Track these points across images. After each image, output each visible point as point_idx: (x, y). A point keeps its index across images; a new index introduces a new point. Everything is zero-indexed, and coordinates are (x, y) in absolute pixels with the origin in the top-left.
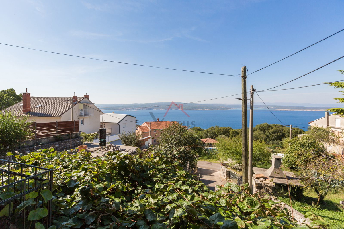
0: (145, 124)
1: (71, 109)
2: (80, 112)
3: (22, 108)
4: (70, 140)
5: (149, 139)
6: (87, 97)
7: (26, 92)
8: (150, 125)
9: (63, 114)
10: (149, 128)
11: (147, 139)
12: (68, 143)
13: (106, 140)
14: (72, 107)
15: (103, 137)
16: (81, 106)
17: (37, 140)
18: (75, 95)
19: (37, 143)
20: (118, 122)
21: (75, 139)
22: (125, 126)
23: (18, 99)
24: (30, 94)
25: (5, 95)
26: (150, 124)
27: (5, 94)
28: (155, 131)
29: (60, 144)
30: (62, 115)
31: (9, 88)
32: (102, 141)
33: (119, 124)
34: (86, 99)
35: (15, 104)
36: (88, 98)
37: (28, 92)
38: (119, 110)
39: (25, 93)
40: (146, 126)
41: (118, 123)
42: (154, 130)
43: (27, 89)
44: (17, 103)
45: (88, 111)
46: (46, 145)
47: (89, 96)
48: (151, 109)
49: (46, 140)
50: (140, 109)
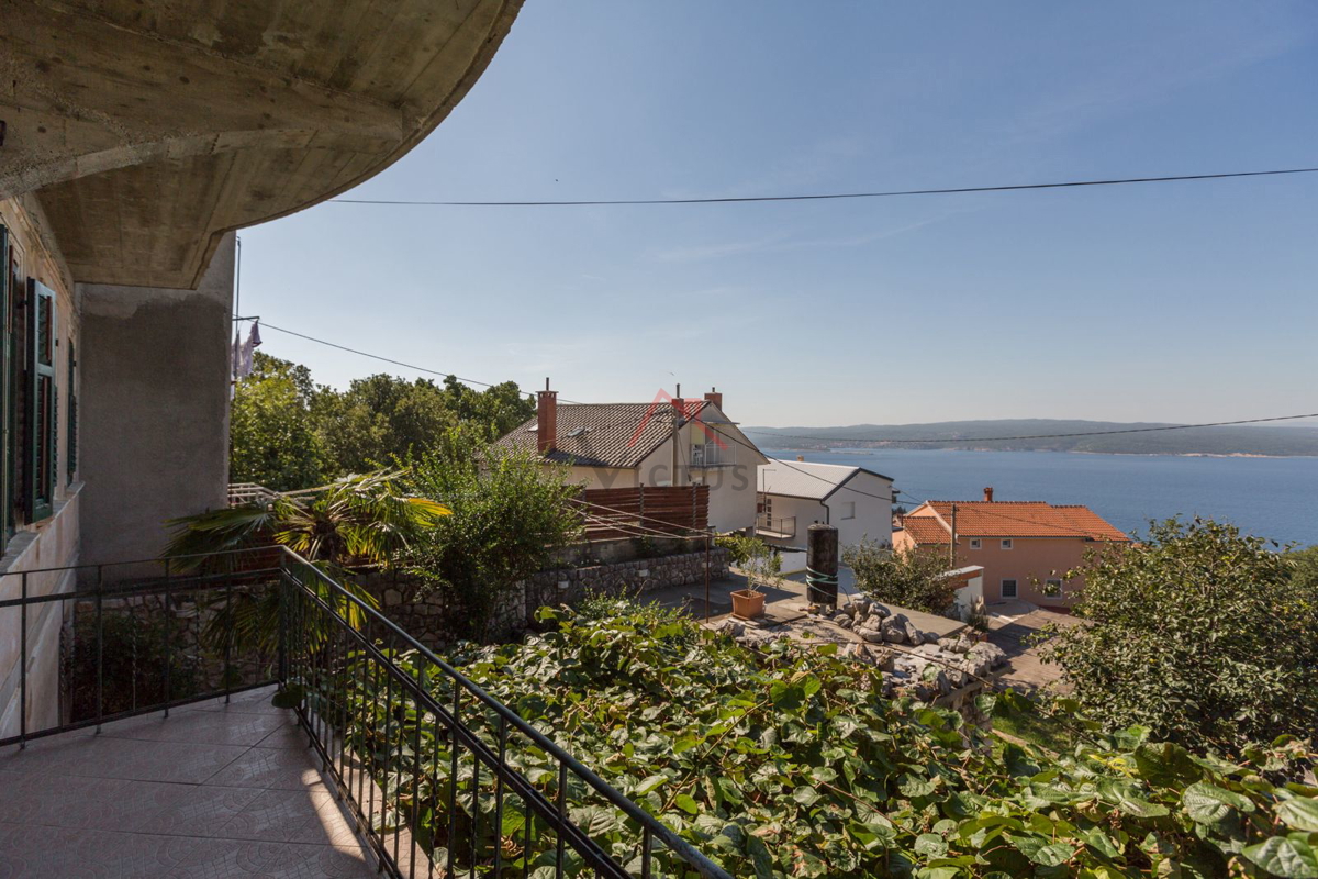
0: (930, 511)
1: (671, 439)
2: (693, 452)
3: (535, 438)
4: (681, 557)
5: (970, 581)
6: (714, 399)
7: (545, 389)
8: (954, 515)
9: (643, 459)
10: (950, 529)
11: (963, 580)
12: (677, 567)
13: (836, 580)
14: (673, 435)
15: (825, 564)
16: (698, 435)
17: (585, 546)
18: (678, 395)
19: (586, 557)
20: (821, 497)
21: (697, 554)
22: (849, 515)
23: (525, 410)
24: (555, 393)
25: (497, 402)
26: (955, 509)
27: (496, 396)
28: (974, 543)
29: (652, 570)
30: (642, 464)
31: (504, 382)
32: (820, 580)
33: (826, 503)
34: (712, 407)
35: (517, 427)
36: (719, 406)
37: (550, 390)
38: (801, 448)
39: (544, 393)
40: (934, 518)
41: (821, 501)
42: (972, 539)
43: (548, 379)
44: (522, 423)
45: (718, 449)
46: (612, 565)
47: (720, 395)
48: (931, 448)
49: (611, 547)
50: (882, 447)
